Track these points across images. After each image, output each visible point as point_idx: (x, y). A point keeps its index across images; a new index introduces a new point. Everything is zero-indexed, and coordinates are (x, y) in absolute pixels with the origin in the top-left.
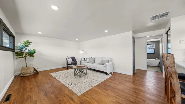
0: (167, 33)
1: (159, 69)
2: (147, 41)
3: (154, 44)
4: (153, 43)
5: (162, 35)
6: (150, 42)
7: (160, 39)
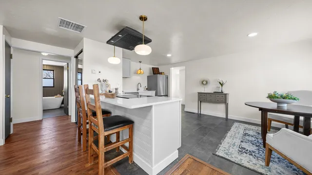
0: (76, 57)
1: (63, 111)
2: (42, 62)
3: (53, 71)
4: (52, 68)
5: (69, 58)
6: (47, 65)
7: (64, 64)
